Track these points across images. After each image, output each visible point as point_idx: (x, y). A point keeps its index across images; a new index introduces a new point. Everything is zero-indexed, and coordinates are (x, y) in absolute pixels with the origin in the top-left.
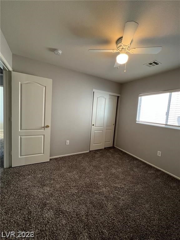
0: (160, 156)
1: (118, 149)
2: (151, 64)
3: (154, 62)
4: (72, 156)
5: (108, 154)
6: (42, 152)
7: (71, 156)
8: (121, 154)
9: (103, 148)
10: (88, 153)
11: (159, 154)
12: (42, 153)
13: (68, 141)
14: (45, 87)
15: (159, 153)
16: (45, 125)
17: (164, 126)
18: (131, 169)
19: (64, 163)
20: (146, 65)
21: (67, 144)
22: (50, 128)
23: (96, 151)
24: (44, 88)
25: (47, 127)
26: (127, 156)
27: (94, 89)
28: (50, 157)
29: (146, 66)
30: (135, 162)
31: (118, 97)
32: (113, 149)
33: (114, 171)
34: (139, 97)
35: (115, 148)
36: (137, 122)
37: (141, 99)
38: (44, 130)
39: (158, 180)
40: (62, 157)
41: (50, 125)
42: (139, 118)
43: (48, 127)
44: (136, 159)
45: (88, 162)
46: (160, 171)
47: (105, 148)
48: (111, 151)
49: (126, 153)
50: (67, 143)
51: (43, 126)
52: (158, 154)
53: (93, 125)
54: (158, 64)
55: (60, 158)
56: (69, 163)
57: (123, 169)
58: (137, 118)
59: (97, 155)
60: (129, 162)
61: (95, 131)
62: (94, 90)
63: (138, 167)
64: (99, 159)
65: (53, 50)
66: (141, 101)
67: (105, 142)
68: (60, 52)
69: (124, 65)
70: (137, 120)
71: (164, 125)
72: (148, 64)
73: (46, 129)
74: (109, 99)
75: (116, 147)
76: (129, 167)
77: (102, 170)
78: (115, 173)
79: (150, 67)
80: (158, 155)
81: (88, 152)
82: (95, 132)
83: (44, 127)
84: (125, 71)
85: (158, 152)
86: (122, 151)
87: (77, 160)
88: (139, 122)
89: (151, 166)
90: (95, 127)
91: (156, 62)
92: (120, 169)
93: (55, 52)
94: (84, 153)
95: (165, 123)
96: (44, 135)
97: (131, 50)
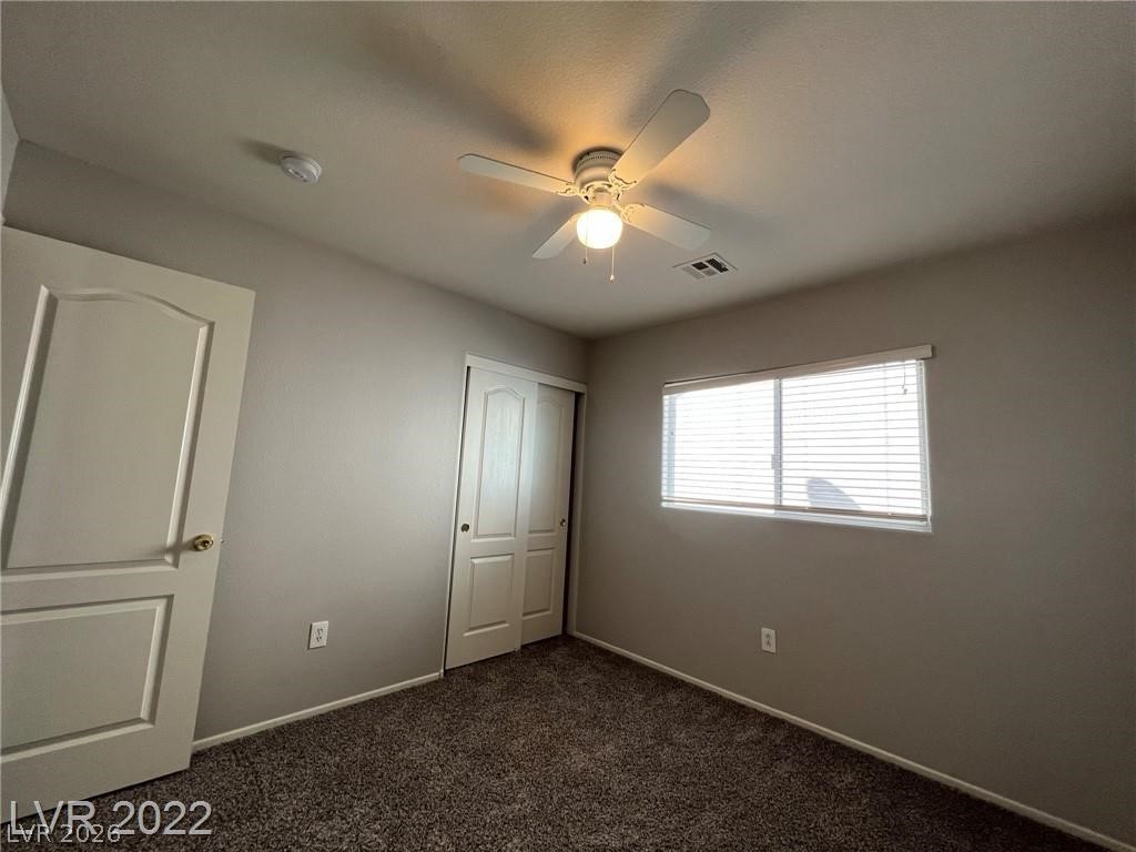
0: (773, 649)
1: (589, 644)
2: (700, 266)
3: (712, 262)
4: (341, 713)
5: (544, 674)
6: (144, 714)
7: (336, 717)
8: (606, 666)
9: (517, 647)
10: (436, 683)
11: (768, 643)
12: (139, 721)
13: (325, 624)
14: (211, 326)
15: (768, 636)
16: (187, 537)
17: (770, 513)
18: (663, 738)
19: (289, 764)
20: (684, 269)
21: (314, 644)
22: (213, 554)
23: (478, 671)
24: (203, 331)
25: (196, 548)
26: (634, 674)
27: (468, 356)
28: (196, 738)
29: (684, 273)
30: (673, 698)
31: (578, 396)
32: (565, 644)
33: (579, 760)
34: (666, 397)
35: (573, 639)
36: (664, 504)
37: (672, 405)
38: (176, 564)
39: (783, 769)
40: (280, 730)
41: (215, 536)
42: (671, 485)
43: (205, 543)
44: (677, 684)
45: (437, 735)
46: (783, 722)
47: (523, 647)
48: (558, 656)
49: (627, 662)
50: (314, 635)
51: (170, 539)
52: (764, 640)
53: (466, 528)
54: (725, 270)
55: (264, 734)
56: (326, 757)
57: (621, 742)
58: (664, 488)
59: (486, 691)
60: (646, 701)
61: (476, 561)
62: (470, 360)
63: (687, 722)
64: (498, 707)
65: (279, 156)
66: (672, 411)
67: (525, 614)
68: (314, 169)
69: (608, 252)
70: (664, 494)
71: (772, 511)
72: (690, 265)
73: (187, 557)
74: (538, 402)
75: (576, 634)
76: (649, 730)
77: (518, 767)
78: (585, 770)
79: (698, 276)
80: (765, 647)
81: (434, 676)
82: (473, 565)
83: (177, 549)
84: (612, 278)
85: (765, 631)
86: (607, 653)
87: (373, 730)
88: (671, 505)
89: (743, 706)
90: (477, 536)
91: (718, 260)
92: (610, 748)
93: (288, 165)
94: (413, 689)
95: (772, 502)
96: (170, 598)
97: (627, 208)
